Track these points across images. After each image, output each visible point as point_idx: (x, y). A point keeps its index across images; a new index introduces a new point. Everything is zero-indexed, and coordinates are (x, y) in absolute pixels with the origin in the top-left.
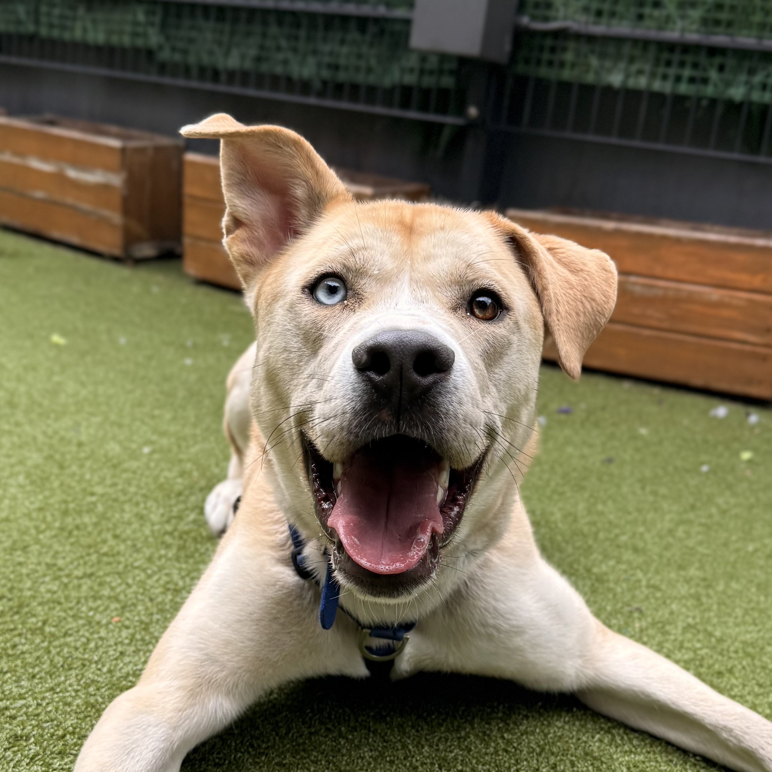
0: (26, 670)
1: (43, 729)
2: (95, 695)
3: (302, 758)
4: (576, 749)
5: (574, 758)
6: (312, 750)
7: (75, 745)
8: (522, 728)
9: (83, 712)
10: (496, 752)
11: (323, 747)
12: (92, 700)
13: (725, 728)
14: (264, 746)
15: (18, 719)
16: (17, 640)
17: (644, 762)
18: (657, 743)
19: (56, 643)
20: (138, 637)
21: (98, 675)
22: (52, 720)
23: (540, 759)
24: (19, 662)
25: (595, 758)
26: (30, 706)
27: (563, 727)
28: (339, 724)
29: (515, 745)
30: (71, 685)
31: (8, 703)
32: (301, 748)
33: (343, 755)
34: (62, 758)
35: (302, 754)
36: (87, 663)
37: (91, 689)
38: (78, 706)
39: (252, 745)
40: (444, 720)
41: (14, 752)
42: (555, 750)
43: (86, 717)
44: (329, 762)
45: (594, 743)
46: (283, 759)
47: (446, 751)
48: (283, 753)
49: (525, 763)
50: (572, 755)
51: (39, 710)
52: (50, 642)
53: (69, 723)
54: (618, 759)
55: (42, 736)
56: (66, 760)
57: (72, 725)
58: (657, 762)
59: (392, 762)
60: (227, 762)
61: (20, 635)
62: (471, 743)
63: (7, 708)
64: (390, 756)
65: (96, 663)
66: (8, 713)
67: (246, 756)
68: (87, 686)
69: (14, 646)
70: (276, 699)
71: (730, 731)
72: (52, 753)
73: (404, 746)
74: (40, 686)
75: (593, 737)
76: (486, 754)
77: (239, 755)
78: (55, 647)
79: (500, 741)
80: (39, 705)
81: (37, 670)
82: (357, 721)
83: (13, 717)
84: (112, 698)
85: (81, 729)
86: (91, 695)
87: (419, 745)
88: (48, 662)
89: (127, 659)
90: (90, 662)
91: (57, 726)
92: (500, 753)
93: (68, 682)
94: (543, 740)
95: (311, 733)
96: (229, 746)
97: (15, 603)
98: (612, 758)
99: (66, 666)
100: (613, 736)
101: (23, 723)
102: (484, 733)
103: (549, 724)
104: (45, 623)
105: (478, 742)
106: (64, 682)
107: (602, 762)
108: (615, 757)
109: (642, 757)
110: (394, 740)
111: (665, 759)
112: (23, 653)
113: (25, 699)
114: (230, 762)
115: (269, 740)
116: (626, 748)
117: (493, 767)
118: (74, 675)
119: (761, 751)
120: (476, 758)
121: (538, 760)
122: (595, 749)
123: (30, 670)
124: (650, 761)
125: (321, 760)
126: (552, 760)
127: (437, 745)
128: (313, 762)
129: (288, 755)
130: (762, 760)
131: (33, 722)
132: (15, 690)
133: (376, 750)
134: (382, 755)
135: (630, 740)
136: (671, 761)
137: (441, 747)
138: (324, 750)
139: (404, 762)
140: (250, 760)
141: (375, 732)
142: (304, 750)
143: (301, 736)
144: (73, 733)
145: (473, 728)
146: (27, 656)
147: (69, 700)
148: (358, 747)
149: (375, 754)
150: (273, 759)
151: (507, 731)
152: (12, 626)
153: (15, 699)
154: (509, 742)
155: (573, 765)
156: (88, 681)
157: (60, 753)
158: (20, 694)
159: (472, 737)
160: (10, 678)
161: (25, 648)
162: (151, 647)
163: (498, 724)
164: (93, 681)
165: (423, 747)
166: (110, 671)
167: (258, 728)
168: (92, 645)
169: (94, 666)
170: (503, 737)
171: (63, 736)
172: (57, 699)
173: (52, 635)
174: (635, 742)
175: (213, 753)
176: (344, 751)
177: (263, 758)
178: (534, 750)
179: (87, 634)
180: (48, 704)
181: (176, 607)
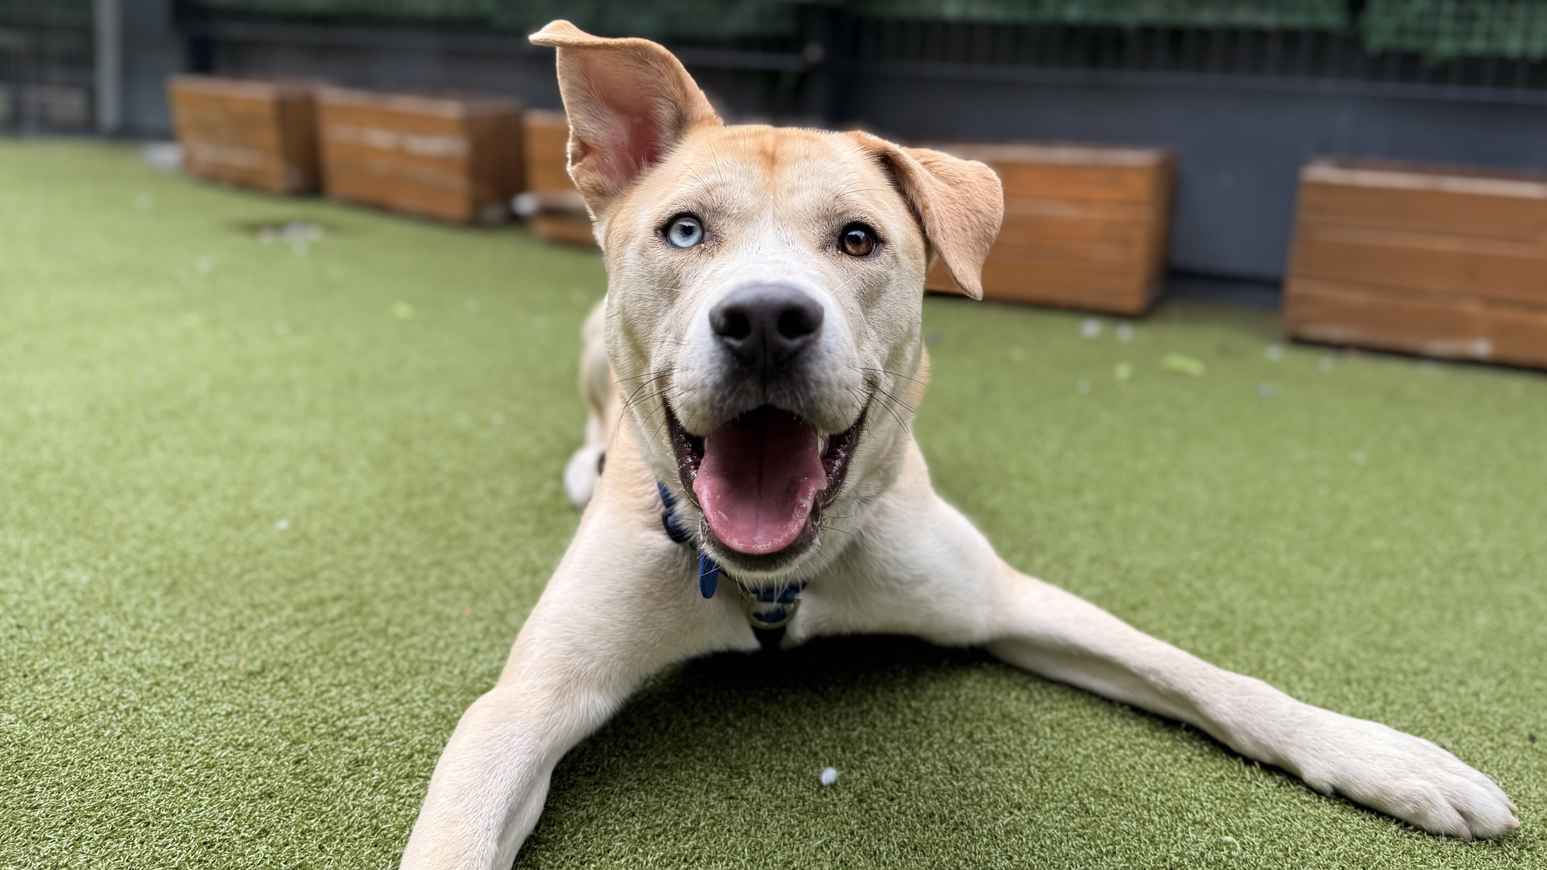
0: (368, 680)
1: (387, 748)
2: (445, 703)
3: (686, 756)
4: (992, 711)
5: (991, 723)
6: (697, 745)
7: (425, 765)
8: (930, 693)
9: (432, 725)
10: (904, 726)
11: (709, 740)
12: (442, 709)
13: (1152, 671)
14: (641, 745)
15: (359, 739)
16: (357, 645)
17: (1067, 719)
18: (1079, 695)
19: (401, 645)
20: (493, 629)
21: (449, 679)
22: (397, 738)
23: (954, 728)
24: (359, 672)
25: (1014, 721)
26: (372, 722)
27: (974, 688)
28: (726, 709)
29: (924, 713)
30: (418, 693)
31: (347, 721)
32: (684, 743)
33: (732, 748)
34: (410, 782)
35: (685, 750)
36: (436, 666)
37: (442, 697)
38: (426, 718)
39: (627, 747)
40: (843, 692)
41: (354, 780)
42: (969, 715)
43: (436, 730)
44: (716, 757)
45: (1011, 701)
46: (665, 760)
47: (848, 729)
48: (663, 752)
49: (938, 734)
50: (989, 719)
51: (383, 728)
52: (394, 645)
53: (417, 739)
54: (1039, 718)
55: (386, 758)
56: (414, 785)
57: (420, 741)
58: (1081, 717)
59: (788, 750)
60: (599, 770)
61: (360, 640)
62: (875, 716)
63: (345, 728)
64: (785, 743)
65: (447, 664)
66: (346, 734)
67: (622, 760)
68: (437, 692)
69: (354, 653)
70: (652, 687)
71: (1158, 673)
72: (398, 777)
73: (801, 729)
74: (383, 697)
75: (1009, 695)
76: (893, 728)
77: (614, 759)
78: (400, 650)
79: (907, 711)
80: (382, 720)
81: (380, 678)
82: (745, 703)
83: (353, 738)
84: (466, 705)
85: (431, 745)
86: (442, 703)
87: (817, 726)
88: (392, 669)
89: (481, 657)
90: (440, 663)
91: (404, 744)
92: (909, 725)
93: (415, 690)
94: (955, 704)
95: (694, 725)
96: (601, 750)
97: (354, 603)
98: (1032, 718)
99: (413, 672)
100: (1031, 692)
101: (364, 743)
102: (889, 704)
103: (959, 686)
104: (388, 622)
105: (883, 715)
106: (410, 691)
107: (1023, 725)
108: (1035, 715)
109: (1064, 714)
110: (789, 723)
111: (1090, 712)
112: (364, 660)
113: (366, 714)
114: (603, 770)
115: (646, 739)
116: (1047, 704)
117: (903, 744)
118: (422, 681)
119: (1194, 694)
120: (883, 735)
121: (951, 729)
122: (1012, 709)
123: (372, 680)
124: (1074, 716)
125: (707, 757)
126: (968, 727)
127: (838, 723)
128: (698, 759)
129: (669, 754)
130: (1196, 703)
131: (377, 742)
132: (355, 705)
133: (770, 737)
134: (776, 743)
135: (1050, 694)
136: (1097, 714)
137: (842, 725)
138: (710, 743)
139: (802, 748)
140: (626, 765)
141: (766, 716)
142: (688, 746)
143: (683, 729)
144: (422, 751)
145: (876, 699)
146: (369, 663)
147: (417, 711)
148: (749, 735)
149: (768, 742)
150: (653, 760)
151: (914, 698)
152: (350, 630)
153: (355, 716)
154: (917, 711)
155: (991, 731)
156: (438, 687)
157: (407, 777)
158: (361, 710)
159: (876, 709)
160: (349, 691)
161: (366, 654)
162: (508, 640)
163: (902, 691)
164: (443, 687)
165: (822, 728)
166: (463, 673)
167: (633, 725)
168: (441, 644)
169: (444, 668)
170: (909, 707)
171: (411, 756)
172: (402, 712)
173: (398, 637)
174: (1056, 696)
175: (582, 761)
176: (733, 742)
177: (641, 761)
178: (946, 719)
179: (436, 632)
180: (393, 718)
181: (536, 592)
